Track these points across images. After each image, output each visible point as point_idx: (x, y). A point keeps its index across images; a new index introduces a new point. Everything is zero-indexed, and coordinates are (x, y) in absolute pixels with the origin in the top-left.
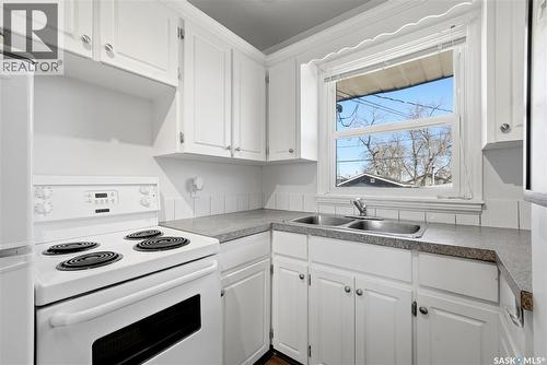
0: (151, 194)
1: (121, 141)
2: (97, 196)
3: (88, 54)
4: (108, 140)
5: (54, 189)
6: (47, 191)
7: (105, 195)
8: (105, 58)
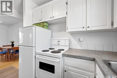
0: (67, 42)
1: (64, 31)
2: (58, 41)
3: (52, 19)
4: (62, 31)
5: (54, 40)
6: (53, 40)
7: (59, 41)
8: (54, 19)
